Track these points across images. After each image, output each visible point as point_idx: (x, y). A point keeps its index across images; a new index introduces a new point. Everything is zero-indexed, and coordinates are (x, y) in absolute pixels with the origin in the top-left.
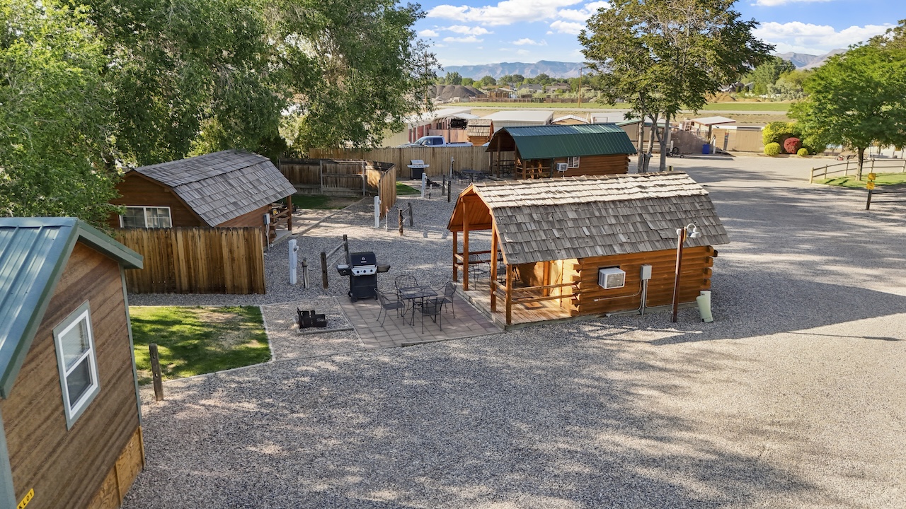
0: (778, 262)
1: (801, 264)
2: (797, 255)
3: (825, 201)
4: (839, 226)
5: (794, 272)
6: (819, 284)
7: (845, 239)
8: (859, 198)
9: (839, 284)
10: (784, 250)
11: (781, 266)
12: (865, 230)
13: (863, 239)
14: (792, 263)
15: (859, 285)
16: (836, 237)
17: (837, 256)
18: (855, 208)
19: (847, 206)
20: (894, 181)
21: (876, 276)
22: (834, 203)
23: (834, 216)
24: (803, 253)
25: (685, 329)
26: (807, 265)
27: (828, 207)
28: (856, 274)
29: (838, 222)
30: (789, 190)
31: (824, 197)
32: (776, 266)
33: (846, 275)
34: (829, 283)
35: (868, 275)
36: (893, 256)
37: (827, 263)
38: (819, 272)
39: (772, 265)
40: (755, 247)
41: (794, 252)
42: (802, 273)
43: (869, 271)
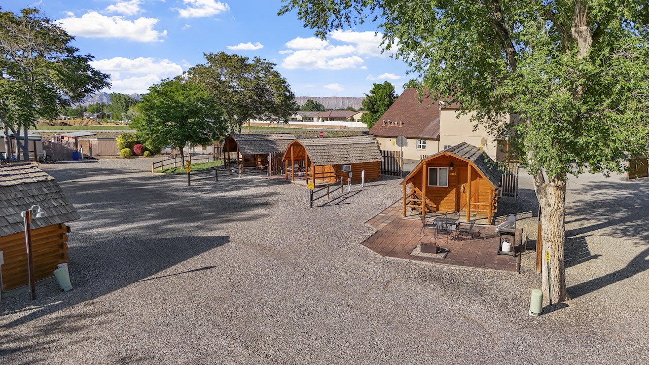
0: (130, 229)
1: (147, 227)
2: (145, 221)
3: (163, 183)
4: (173, 198)
5: (142, 234)
6: (161, 240)
7: (177, 206)
8: (184, 179)
9: (174, 237)
10: (135, 220)
11: (133, 232)
12: (189, 198)
13: (188, 204)
14: (140, 228)
15: (186, 235)
16: (171, 205)
17: (172, 218)
18: (182, 186)
19: (177, 185)
20: (204, 167)
21: (197, 227)
22: (169, 184)
23: (169, 192)
24: (149, 219)
25: (44, 303)
26: (151, 228)
27: (166, 187)
28: (185, 227)
29: (172, 196)
30: (139, 178)
31: (162, 181)
32: (129, 232)
33: (178, 229)
34: (167, 237)
35: (192, 227)
36: (207, 212)
37: (165, 224)
38: (160, 231)
39: (126, 232)
40: (113, 221)
41: (142, 220)
42: (148, 234)
43: (193, 224)
